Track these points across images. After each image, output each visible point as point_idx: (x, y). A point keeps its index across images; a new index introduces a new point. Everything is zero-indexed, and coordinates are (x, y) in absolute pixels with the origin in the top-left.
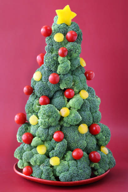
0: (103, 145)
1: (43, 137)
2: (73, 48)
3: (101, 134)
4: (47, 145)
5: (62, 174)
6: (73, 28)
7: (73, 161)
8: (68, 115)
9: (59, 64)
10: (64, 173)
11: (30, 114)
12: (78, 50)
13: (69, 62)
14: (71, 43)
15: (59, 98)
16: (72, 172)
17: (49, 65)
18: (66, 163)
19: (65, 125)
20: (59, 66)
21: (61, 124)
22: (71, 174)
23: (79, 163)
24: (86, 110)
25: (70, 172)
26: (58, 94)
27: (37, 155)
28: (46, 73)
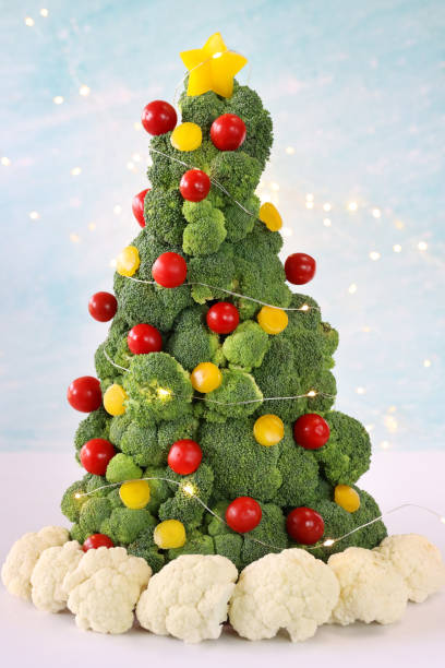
0: (341, 480)
1: (140, 456)
2: (229, 168)
3: (334, 446)
4: (155, 479)
6: (238, 106)
7: (229, 537)
8: (215, 388)
9: (186, 223)
11: (107, 381)
12: (246, 176)
13: (220, 214)
14: (224, 153)
15: (192, 332)
17: (158, 228)
18: (206, 541)
19: (210, 417)
20: (186, 230)
21: (197, 415)
23: (247, 544)
24: (282, 368)
26: (189, 320)
27: (122, 511)
28: (152, 252)
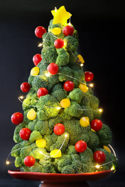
1: (42, 130)
5: (65, 167)
7: (76, 155)
9: (57, 55)
10: (67, 166)
15: (59, 90)
16: (75, 165)
18: (68, 156)
22: (74, 167)
23: (82, 157)
25: (73, 165)
26: (57, 87)
28: (44, 67)
